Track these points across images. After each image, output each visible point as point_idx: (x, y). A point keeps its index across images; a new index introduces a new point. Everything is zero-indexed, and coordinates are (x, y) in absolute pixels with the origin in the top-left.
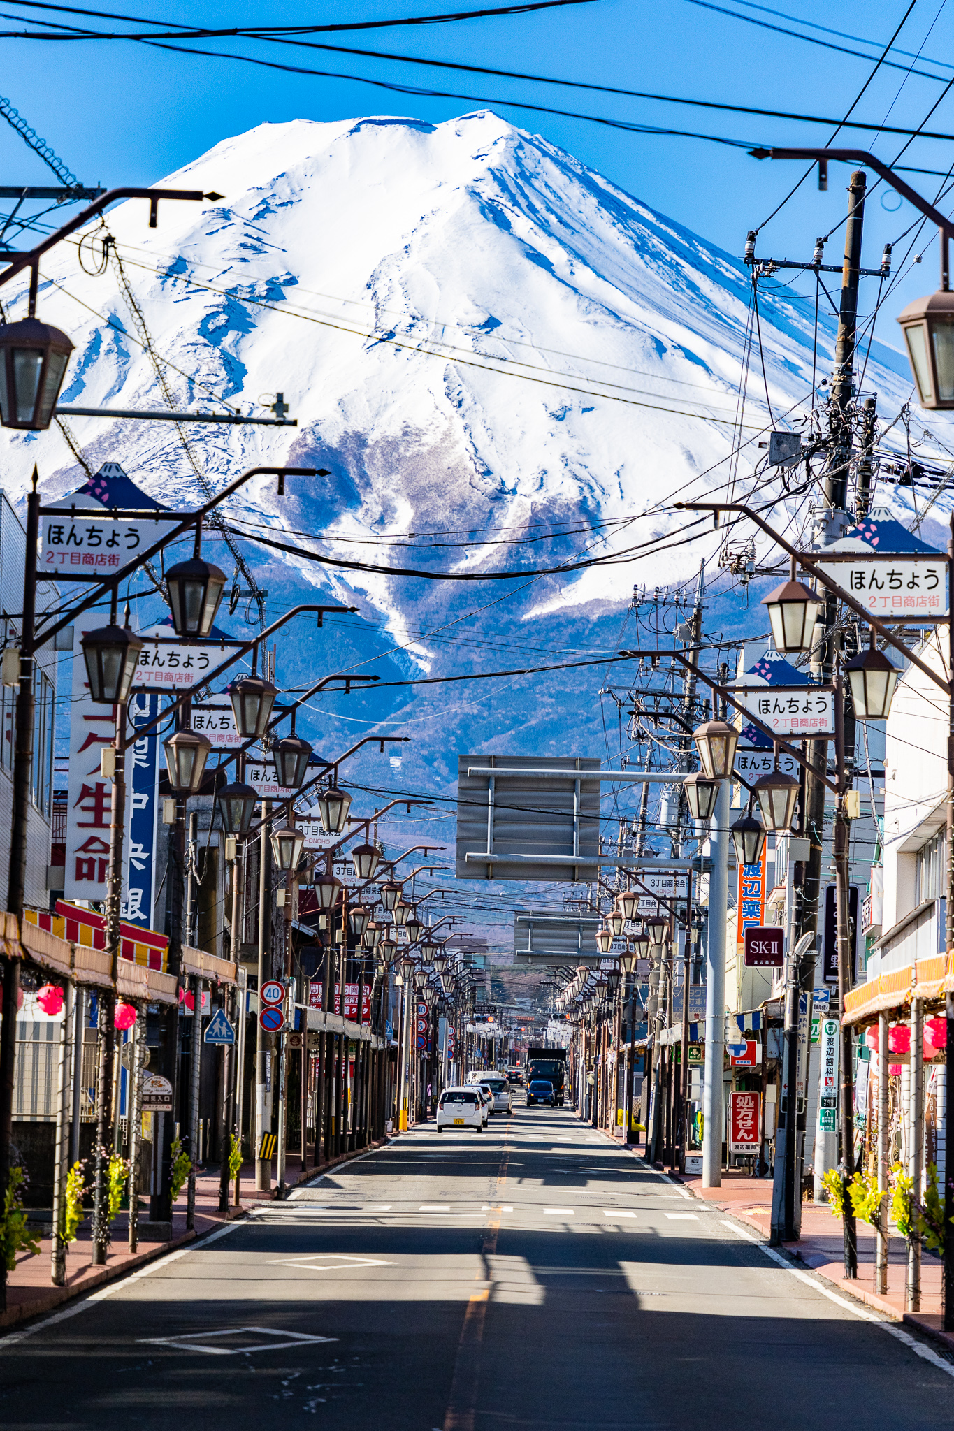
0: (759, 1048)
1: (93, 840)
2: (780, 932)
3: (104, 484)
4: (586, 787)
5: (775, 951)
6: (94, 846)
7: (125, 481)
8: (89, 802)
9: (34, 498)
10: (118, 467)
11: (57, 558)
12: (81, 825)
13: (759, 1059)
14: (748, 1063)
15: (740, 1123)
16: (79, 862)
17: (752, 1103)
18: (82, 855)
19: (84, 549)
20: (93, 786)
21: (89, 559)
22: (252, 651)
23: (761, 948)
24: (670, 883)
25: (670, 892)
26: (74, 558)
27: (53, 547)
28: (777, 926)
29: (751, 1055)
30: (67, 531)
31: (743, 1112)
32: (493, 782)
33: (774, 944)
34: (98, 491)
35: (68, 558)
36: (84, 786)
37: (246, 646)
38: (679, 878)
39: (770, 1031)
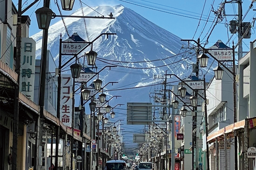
0: (180, 155)
1: (65, 115)
2: (183, 134)
3: (74, 37)
4: (150, 108)
5: (182, 137)
6: (65, 116)
7: (78, 36)
8: (64, 108)
9: (61, 40)
10: (77, 34)
11: (65, 51)
12: (63, 112)
13: (180, 157)
14: (178, 158)
15: (176, 168)
16: (62, 119)
17: (178, 165)
18: (63, 118)
19: (70, 49)
20: (65, 105)
21: (71, 51)
22: (98, 74)
23: (180, 137)
24: (163, 126)
25: (163, 127)
26: (69, 51)
27: (65, 49)
28: (183, 133)
29: (178, 156)
30: (67, 46)
31: (176, 166)
32: (133, 107)
33: (182, 136)
34: (73, 38)
35: (67, 51)
36: (63, 105)
37: (97, 73)
38: (165, 125)
39: (181, 152)
